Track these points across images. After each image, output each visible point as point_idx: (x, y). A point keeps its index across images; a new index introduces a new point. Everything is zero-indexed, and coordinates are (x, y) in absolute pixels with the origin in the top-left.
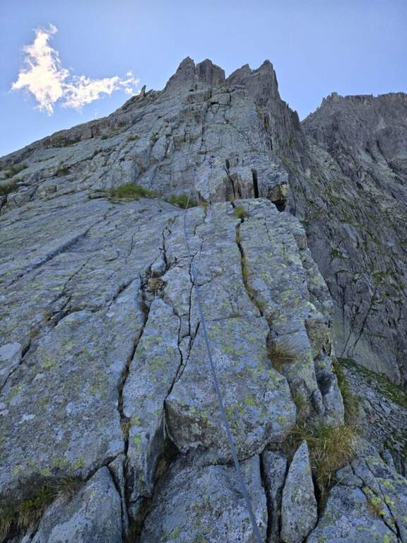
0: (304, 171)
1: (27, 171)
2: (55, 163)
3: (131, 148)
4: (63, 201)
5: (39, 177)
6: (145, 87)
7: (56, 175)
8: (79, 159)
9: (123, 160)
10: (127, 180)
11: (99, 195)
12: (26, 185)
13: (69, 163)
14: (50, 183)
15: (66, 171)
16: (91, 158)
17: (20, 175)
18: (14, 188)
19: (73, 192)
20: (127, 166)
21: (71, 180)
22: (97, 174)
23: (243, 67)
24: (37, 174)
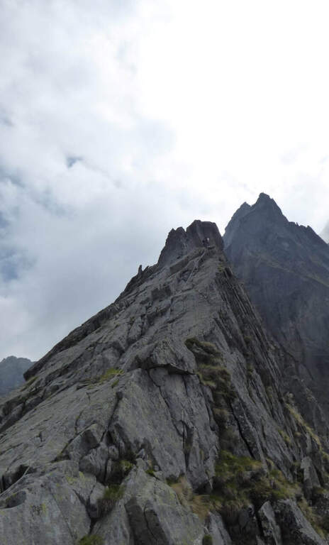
5: (47, 381)
6: (141, 266)
7: (60, 376)
19: (68, 387)
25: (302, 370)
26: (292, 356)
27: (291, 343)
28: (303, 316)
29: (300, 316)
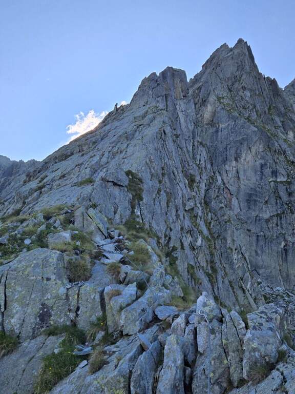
0: (287, 133)
1: (48, 178)
2: (59, 173)
3: (91, 162)
4: (62, 189)
5: (53, 180)
6: (117, 104)
7: (60, 178)
8: (69, 170)
9: (86, 168)
10: (87, 177)
11: (76, 184)
12: (48, 185)
13: (65, 172)
14: (57, 182)
15: (64, 176)
16: (74, 169)
17: (45, 181)
18: (44, 186)
19: (66, 185)
20: (88, 171)
21: (66, 180)
22: (75, 176)
23: (221, 47)
24: (52, 179)
25: (235, 202)
26: (229, 190)
27: (231, 179)
28: (245, 160)
29: (242, 159)
